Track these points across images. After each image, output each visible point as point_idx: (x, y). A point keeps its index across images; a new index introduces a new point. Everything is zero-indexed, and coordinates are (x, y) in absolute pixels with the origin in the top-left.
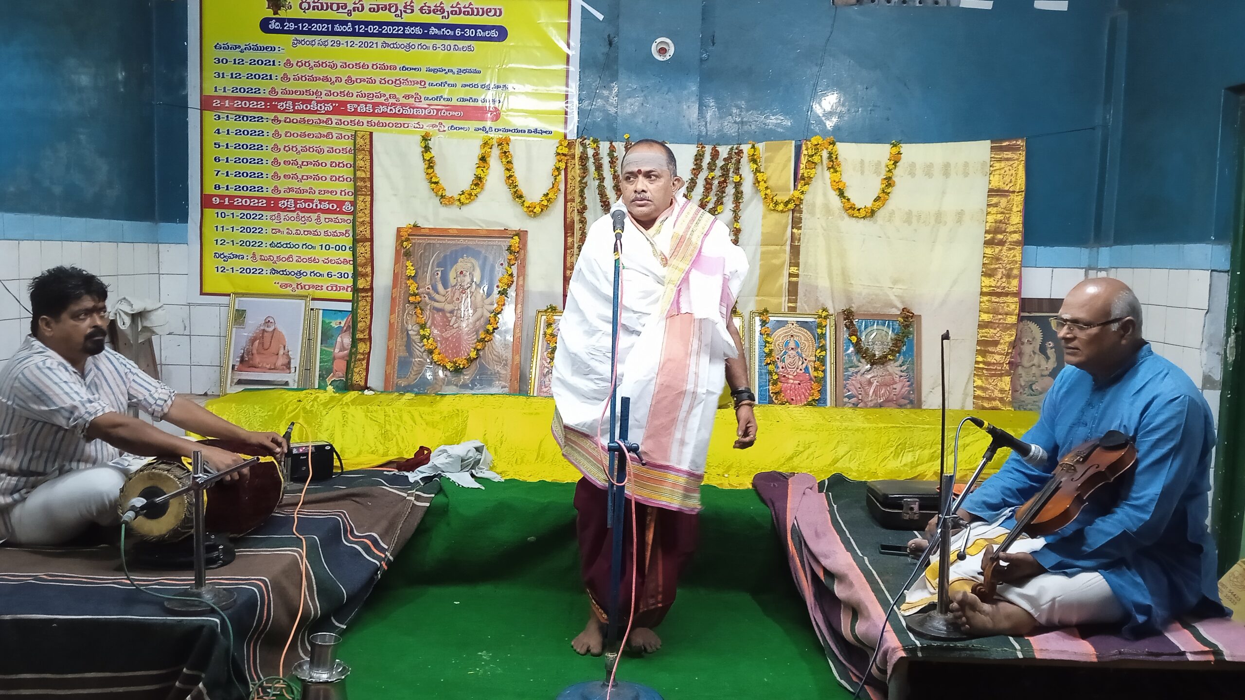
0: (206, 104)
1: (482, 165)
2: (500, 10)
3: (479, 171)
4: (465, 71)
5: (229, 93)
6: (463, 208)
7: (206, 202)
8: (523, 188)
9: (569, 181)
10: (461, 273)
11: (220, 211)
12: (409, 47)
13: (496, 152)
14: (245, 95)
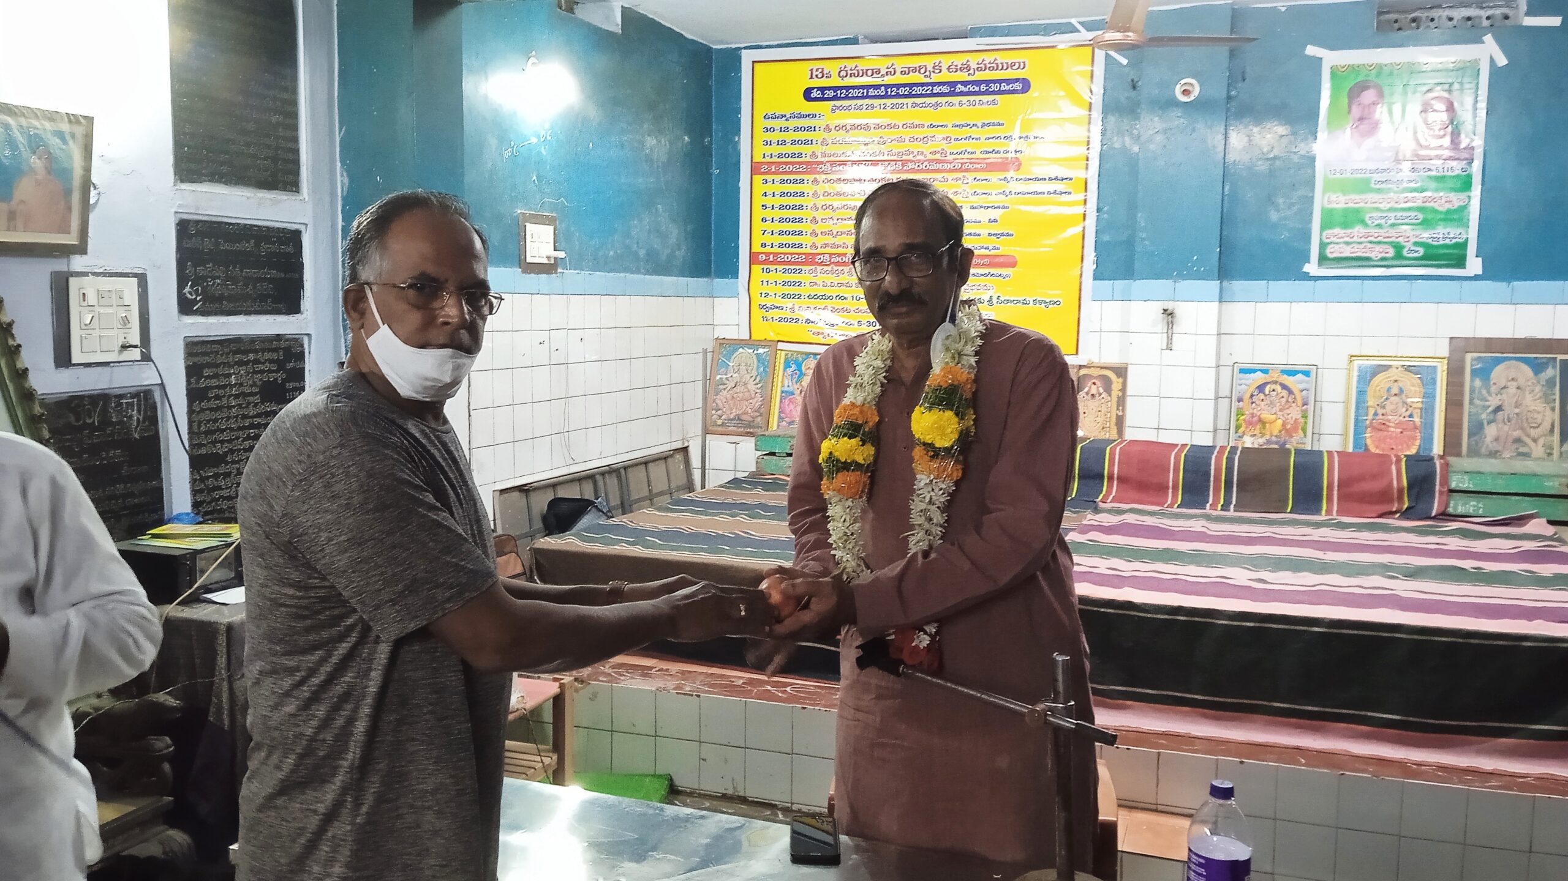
0: (755, 169)
2: (1024, 62)
4: (989, 125)
5: (775, 159)
7: (753, 258)
11: (765, 267)
12: (937, 105)
14: (789, 160)
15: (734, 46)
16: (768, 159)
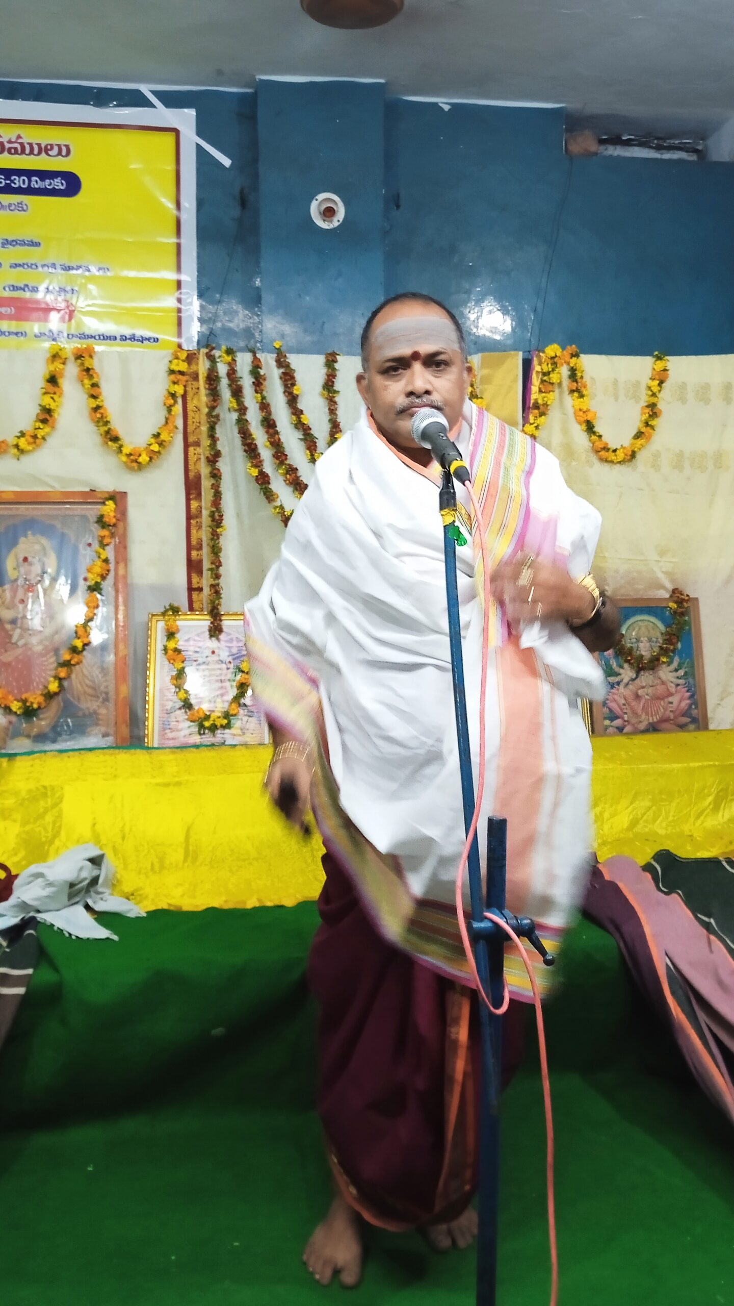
1: (51, 388)
2: (67, 147)
3: (47, 401)
4: (14, 243)
6: (25, 459)
8: (117, 426)
9: (190, 414)
10: (25, 559)
13: (71, 371)
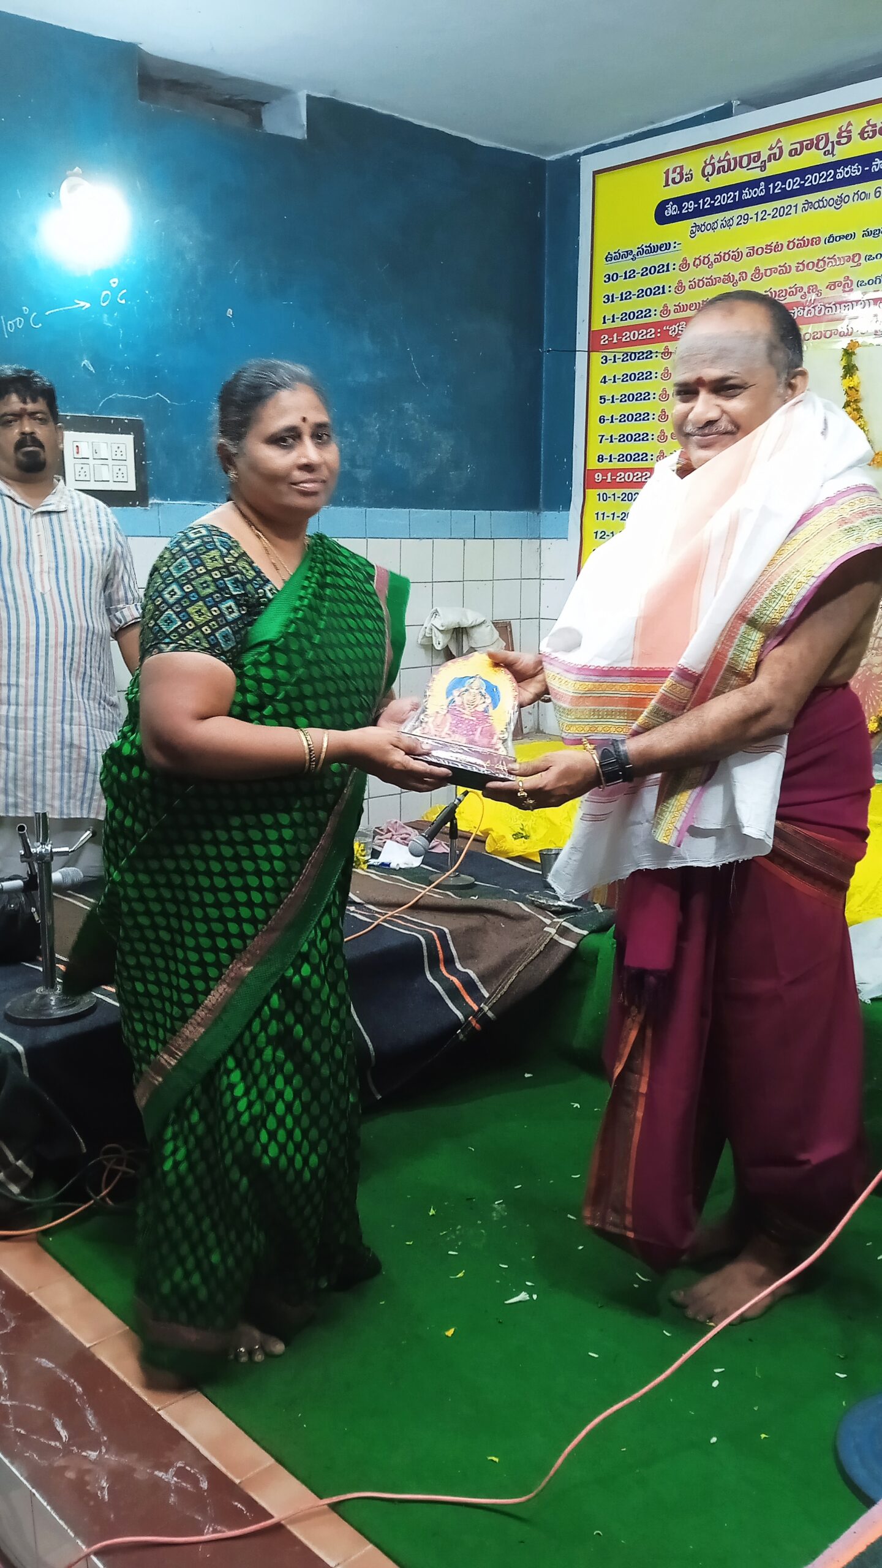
0: (594, 345)
5: (618, 324)
7: (589, 482)
11: (602, 491)
14: (635, 322)
15: (571, 152)
16: (609, 325)
